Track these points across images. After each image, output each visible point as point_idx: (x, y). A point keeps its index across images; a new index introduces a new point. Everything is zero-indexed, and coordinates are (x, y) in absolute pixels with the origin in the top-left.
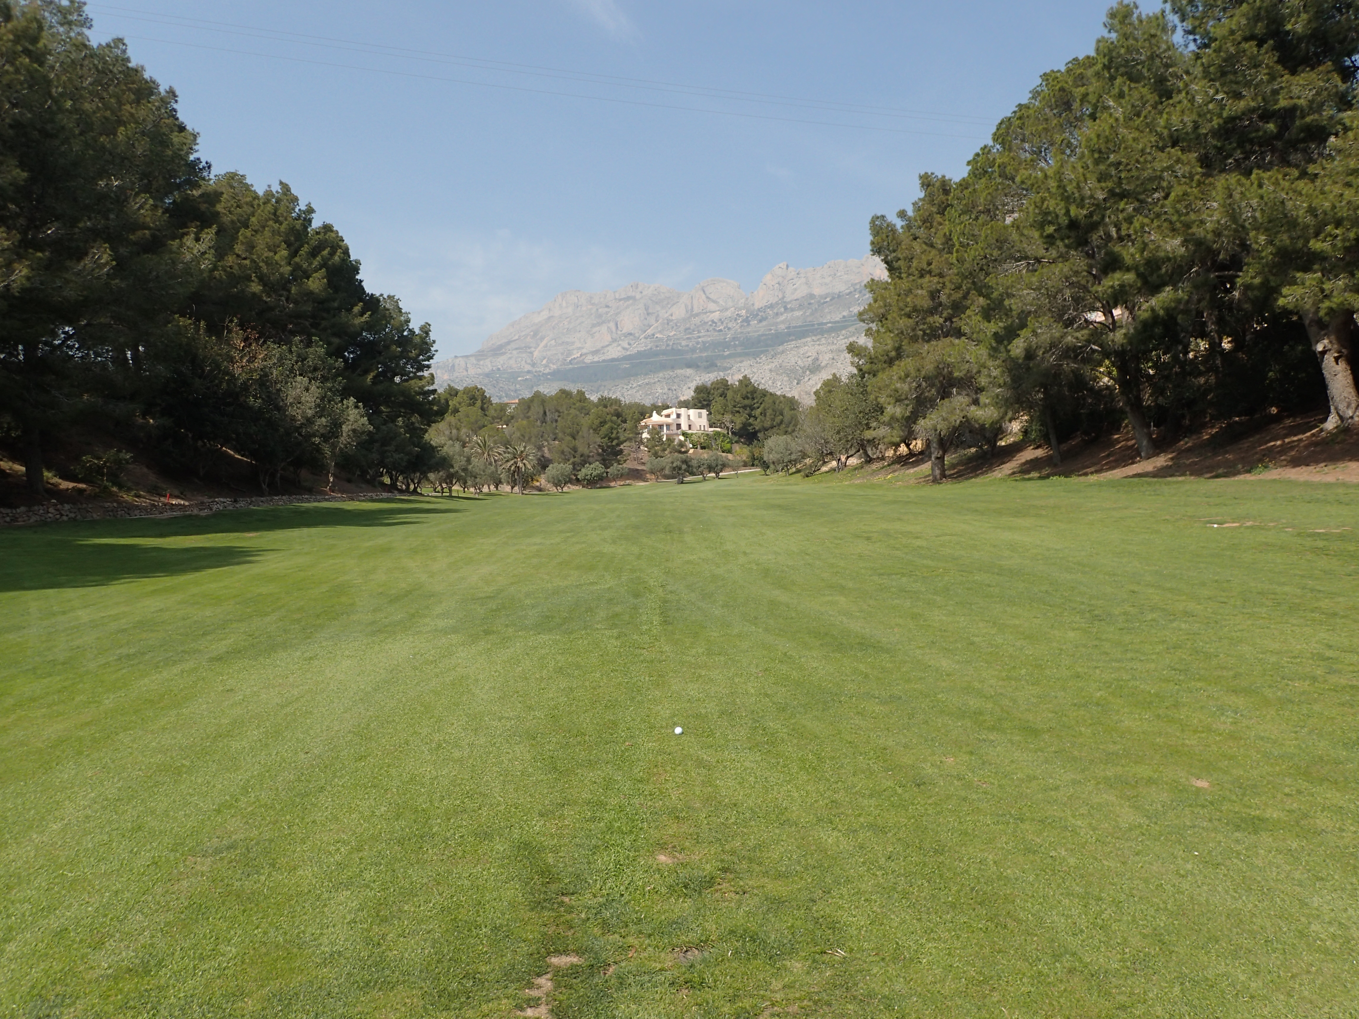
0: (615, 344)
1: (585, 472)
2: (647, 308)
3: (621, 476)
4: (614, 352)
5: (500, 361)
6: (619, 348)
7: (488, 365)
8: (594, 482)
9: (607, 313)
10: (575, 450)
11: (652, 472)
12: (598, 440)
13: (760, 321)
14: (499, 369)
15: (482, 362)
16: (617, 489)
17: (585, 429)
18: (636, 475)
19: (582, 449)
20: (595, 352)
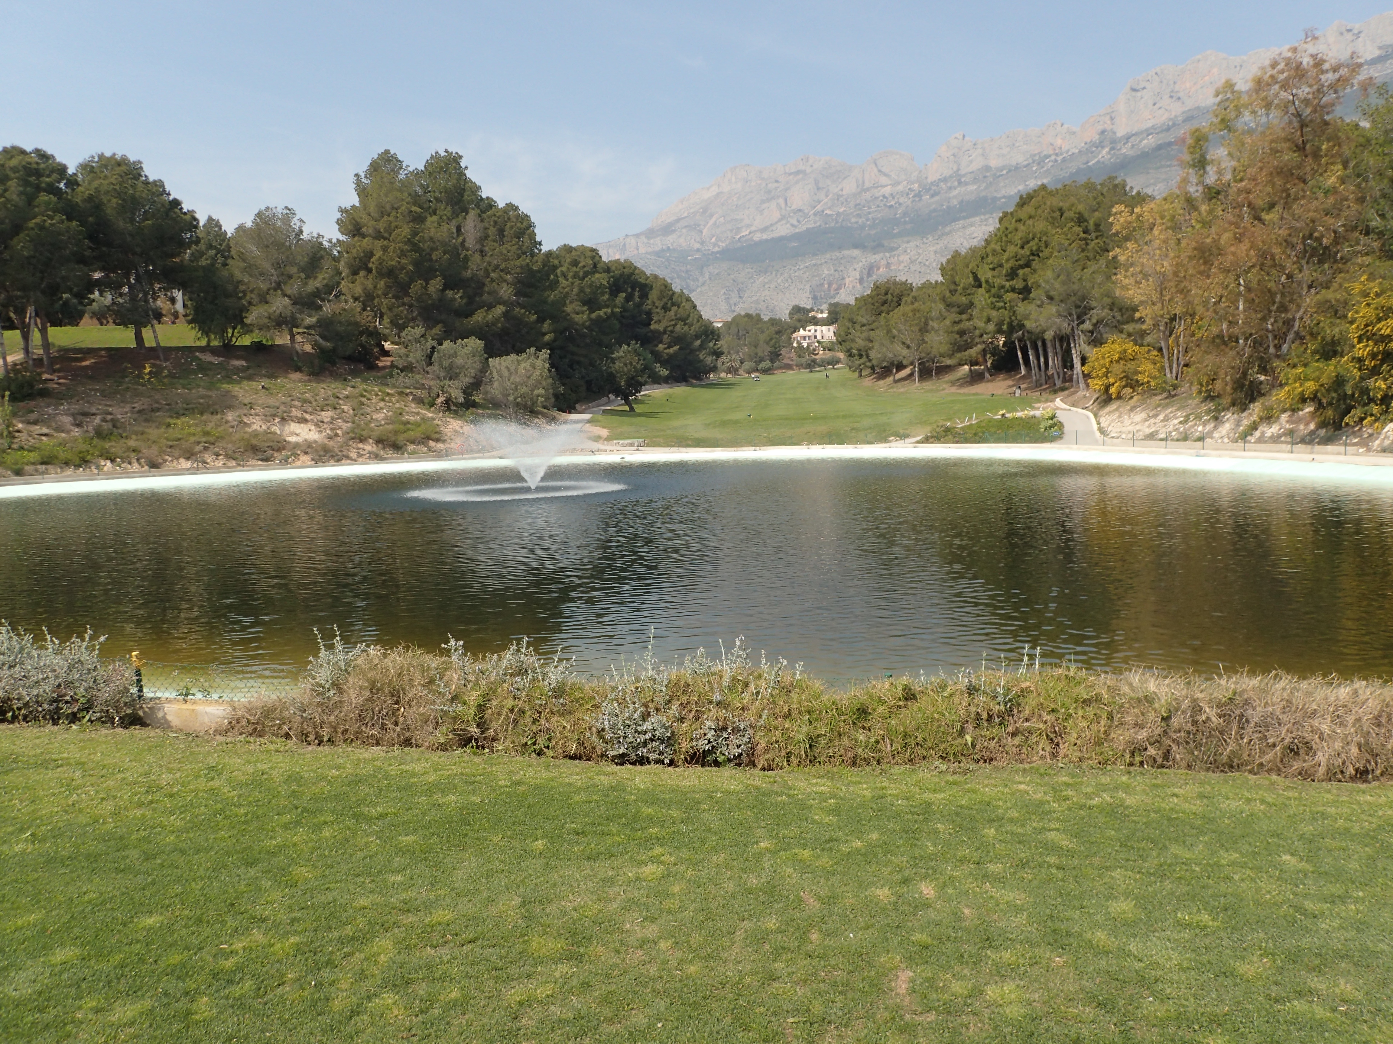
0: (784, 222)
1: (761, 366)
2: (817, 182)
3: (780, 368)
4: (783, 230)
5: (671, 240)
6: (788, 225)
7: (658, 243)
8: (766, 371)
9: (776, 188)
10: (756, 354)
11: (797, 366)
12: (769, 349)
13: (932, 196)
14: (668, 248)
15: (652, 241)
16: (779, 376)
17: (761, 342)
18: (789, 367)
19: (760, 354)
20: (764, 230)
